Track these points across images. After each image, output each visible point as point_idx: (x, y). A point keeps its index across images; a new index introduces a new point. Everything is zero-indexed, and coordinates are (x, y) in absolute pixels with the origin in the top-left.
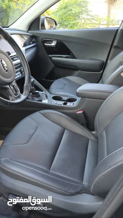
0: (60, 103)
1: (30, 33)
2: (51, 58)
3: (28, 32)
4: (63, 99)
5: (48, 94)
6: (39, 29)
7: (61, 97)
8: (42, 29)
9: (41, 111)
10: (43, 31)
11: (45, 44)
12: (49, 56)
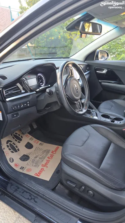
0: (108, 121)
1: (86, 63)
2: (100, 83)
3: (84, 62)
4: (110, 117)
5: (98, 112)
6: (93, 60)
7: (109, 115)
8: (96, 60)
9: (92, 125)
10: (97, 62)
11: (97, 72)
12: (99, 82)
